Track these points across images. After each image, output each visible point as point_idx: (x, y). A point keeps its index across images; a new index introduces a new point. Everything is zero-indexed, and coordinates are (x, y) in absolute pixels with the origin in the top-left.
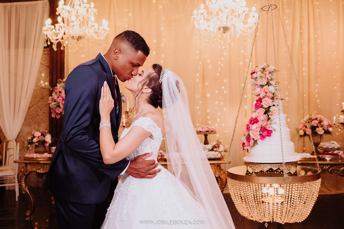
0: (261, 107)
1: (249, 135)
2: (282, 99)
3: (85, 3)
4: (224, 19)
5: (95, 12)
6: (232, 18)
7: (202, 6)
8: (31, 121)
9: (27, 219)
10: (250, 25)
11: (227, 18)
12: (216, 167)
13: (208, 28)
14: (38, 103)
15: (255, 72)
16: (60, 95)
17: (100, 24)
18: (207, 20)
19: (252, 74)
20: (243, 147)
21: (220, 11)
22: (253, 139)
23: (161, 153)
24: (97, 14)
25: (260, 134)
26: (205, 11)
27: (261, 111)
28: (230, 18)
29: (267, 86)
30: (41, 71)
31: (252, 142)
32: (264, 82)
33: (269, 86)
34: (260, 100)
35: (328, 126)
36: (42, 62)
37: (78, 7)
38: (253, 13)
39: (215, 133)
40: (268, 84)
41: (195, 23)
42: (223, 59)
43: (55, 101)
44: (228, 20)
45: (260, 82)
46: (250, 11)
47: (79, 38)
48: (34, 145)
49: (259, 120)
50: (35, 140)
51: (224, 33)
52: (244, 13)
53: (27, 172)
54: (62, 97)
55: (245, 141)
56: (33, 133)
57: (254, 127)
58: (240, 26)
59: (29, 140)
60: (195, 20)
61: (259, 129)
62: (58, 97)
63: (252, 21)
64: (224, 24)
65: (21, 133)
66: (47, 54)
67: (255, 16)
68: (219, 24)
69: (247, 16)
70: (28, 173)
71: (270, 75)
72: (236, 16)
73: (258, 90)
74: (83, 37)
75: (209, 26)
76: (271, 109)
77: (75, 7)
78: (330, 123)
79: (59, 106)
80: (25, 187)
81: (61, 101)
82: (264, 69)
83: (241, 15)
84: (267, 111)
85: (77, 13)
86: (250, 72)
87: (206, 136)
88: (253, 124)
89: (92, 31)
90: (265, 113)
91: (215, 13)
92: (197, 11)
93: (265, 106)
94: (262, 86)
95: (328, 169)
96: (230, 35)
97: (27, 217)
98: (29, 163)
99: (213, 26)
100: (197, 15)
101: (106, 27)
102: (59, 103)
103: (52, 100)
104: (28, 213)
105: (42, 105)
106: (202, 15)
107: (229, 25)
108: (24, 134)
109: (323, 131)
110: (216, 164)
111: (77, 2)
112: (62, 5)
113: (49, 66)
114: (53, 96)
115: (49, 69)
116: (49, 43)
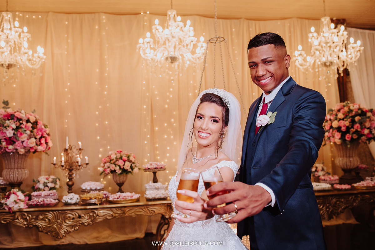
3: (17, 27)
4: (172, 49)
5: (28, 37)
6: (179, 48)
7: (148, 35)
10: (198, 55)
11: (175, 47)
12: (166, 208)
13: (155, 57)
17: (35, 51)
18: (154, 49)
21: (167, 40)
23: (105, 194)
24: (30, 39)
26: (152, 40)
28: (177, 47)
37: (9, 32)
38: (202, 43)
39: (165, 170)
41: (141, 52)
42: (171, 90)
44: (176, 50)
46: (198, 41)
47: (9, 66)
51: (172, 63)
52: (192, 43)
58: (188, 56)
60: (141, 49)
63: (200, 51)
64: (172, 54)
67: (203, 46)
68: (166, 54)
69: (195, 46)
72: (184, 46)
74: (15, 65)
75: (156, 55)
77: (5, 31)
83: (189, 45)
85: (7, 37)
87: (155, 173)
89: (25, 58)
91: (161, 42)
92: (143, 39)
96: (178, 66)
99: (160, 56)
100: (143, 43)
101: (41, 55)
106: (148, 44)
107: (177, 54)
110: (166, 203)
111: (7, 26)
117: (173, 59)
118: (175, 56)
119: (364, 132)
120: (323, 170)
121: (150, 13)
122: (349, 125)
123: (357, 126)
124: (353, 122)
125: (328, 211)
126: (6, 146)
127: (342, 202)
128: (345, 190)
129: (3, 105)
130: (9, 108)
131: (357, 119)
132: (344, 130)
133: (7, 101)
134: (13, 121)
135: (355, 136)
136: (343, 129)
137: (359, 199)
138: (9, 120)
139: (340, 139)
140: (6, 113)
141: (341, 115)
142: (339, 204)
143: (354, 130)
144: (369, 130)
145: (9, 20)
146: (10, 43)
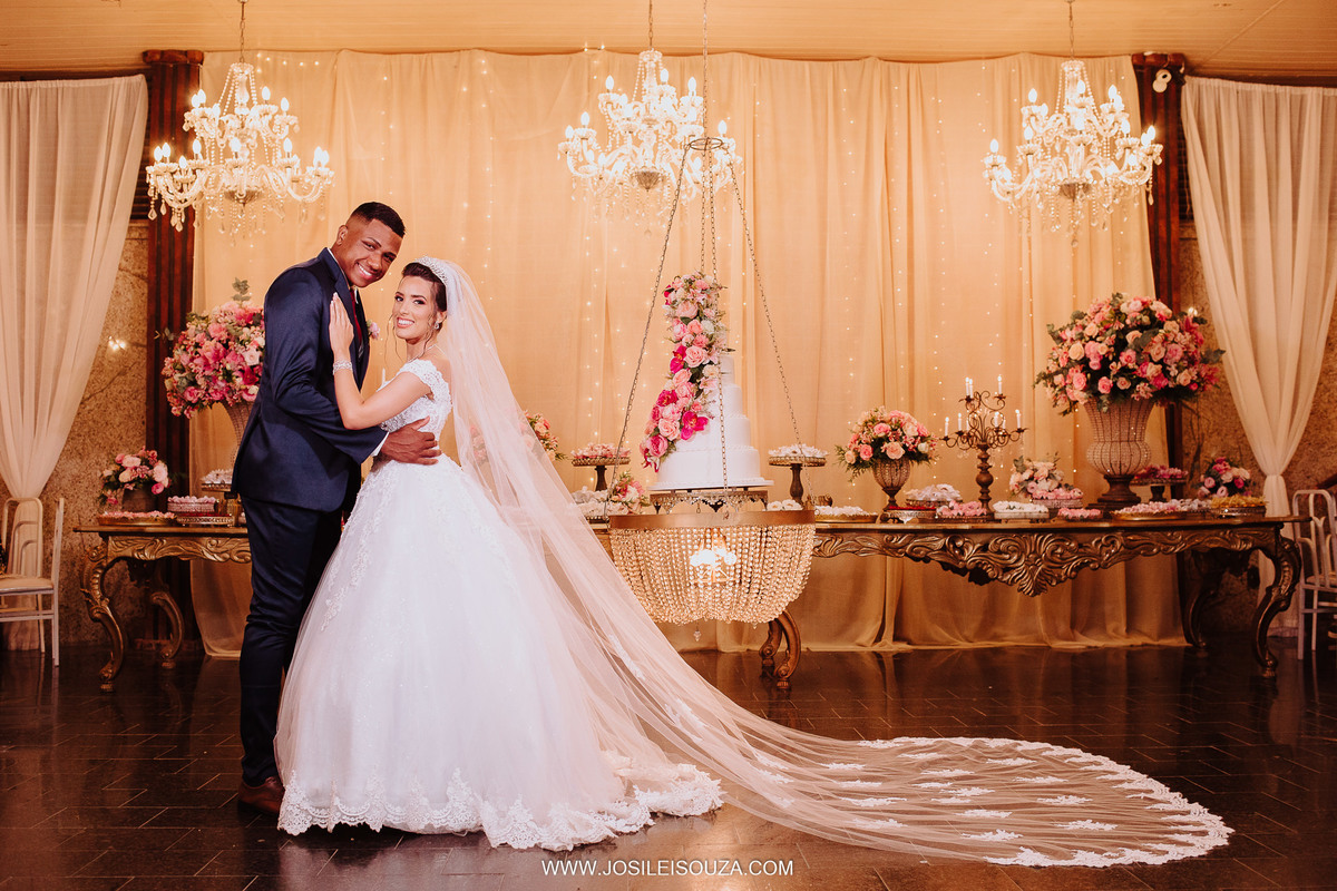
0: (683, 367)
1: (657, 429)
2: (729, 350)
3: (266, 102)
4: (647, 153)
5: (292, 123)
6: (666, 151)
8: (88, 441)
9: (104, 687)
11: (655, 150)
13: (608, 172)
14: (108, 386)
15: (673, 289)
16: (197, 353)
17: (306, 161)
19: (667, 293)
20: (646, 457)
21: (629, 132)
22: (666, 438)
24: (297, 128)
25: (682, 428)
26: (592, 131)
27: (684, 375)
28: (662, 149)
29: (697, 320)
30: (120, 290)
31: (663, 445)
32: (691, 311)
33: (701, 320)
34: (682, 351)
35: (916, 437)
36: (124, 263)
37: (245, 111)
39: (627, 463)
40: (700, 316)
41: (569, 162)
43: (182, 371)
44: (658, 156)
45: (682, 311)
47: (251, 196)
48: (120, 493)
49: (679, 395)
50: (125, 477)
51: (646, 189)
53: (106, 557)
54: (204, 357)
55: (649, 445)
56: (118, 458)
57: (668, 410)
59: (109, 477)
60: (568, 152)
61: (678, 416)
62: (192, 360)
65: (56, 480)
66: (140, 240)
70: (110, 560)
71: (705, 296)
73: (678, 328)
74: (260, 194)
75: (609, 168)
76: (707, 371)
77: (237, 111)
78: (925, 432)
79: (193, 383)
80: (102, 599)
81: (201, 370)
82: (690, 282)
84: (696, 376)
85: (243, 126)
86: (663, 288)
87: (601, 470)
88: (667, 404)
89: (286, 177)
90: (692, 380)
92: (574, 129)
93: (692, 365)
94: (686, 320)
95: (903, 547)
97: (104, 680)
98: (113, 534)
100: (573, 140)
101: (324, 171)
102: (194, 374)
103: (174, 368)
104: (107, 672)
105: (120, 392)
106: (585, 142)
108: (65, 482)
109: (902, 451)
111: (241, 97)
112: (202, 105)
113: (146, 275)
114: (176, 357)
115: (146, 285)
116: (163, 211)
117: (648, 179)
118: (654, 170)
119: (1144, 373)
120: (1050, 476)
121: (608, 50)
122: (1108, 353)
123: (1128, 355)
124: (1120, 345)
125: (1032, 573)
126: (243, 387)
127: (1071, 550)
128: (1083, 519)
129: (236, 292)
130: (247, 299)
131: (1130, 337)
132: (1095, 368)
133: (245, 282)
134: (258, 328)
135: (1123, 384)
136: (1094, 364)
137: (1118, 544)
138: (249, 326)
139: (1084, 390)
140: (243, 312)
141: (1092, 329)
142: (1061, 554)
143: (1120, 365)
144: (1160, 367)
145: (248, 82)
146: (249, 140)
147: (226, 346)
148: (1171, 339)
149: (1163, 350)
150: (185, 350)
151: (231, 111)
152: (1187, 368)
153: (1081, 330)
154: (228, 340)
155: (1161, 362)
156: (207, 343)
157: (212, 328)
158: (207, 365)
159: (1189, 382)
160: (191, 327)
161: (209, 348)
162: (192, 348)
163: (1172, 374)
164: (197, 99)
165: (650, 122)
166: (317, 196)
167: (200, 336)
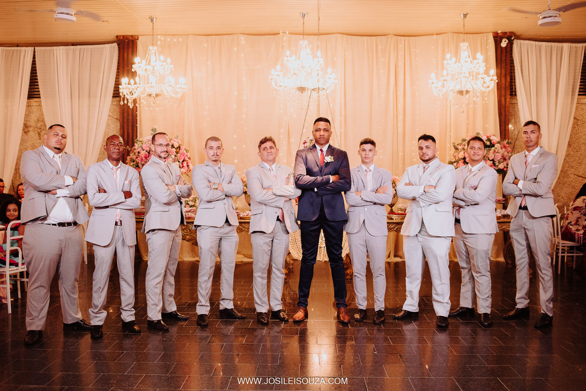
3: (162, 61)
5: (171, 67)
7: (279, 67)
15: (306, 142)
24: (173, 69)
26: (281, 73)
30: (109, 124)
36: (111, 114)
37: (154, 64)
38: (329, 75)
41: (273, 83)
43: (134, 162)
47: (157, 95)
51: (302, 92)
54: (141, 157)
60: (273, 79)
62: (137, 158)
64: (300, 85)
66: (116, 105)
68: (297, 84)
74: (160, 95)
77: (151, 64)
81: (140, 162)
92: (274, 71)
95: (393, 228)
100: (274, 75)
101: (183, 86)
102: (137, 163)
103: (130, 160)
111: (153, 58)
112: (139, 63)
113: (119, 118)
114: (131, 156)
115: (119, 122)
116: (126, 102)
117: (302, 89)
118: (304, 86)
121: (289, 33)
133: (155, 129)
144: (492, 162)
145: (155, 53)
146: (156, 75)
147: (149, 153)
148: (496, 151)
149: (493, 156)
150: (135, 154)
151: (149, 64)
152: (503, 162)
153: (464, 147)
154: (150, 151)
155: (493, 160)
156: (142, 152)
157: (144, 146)
158: (142, 160)
159: (503, 167)
160: (136, 146)
161: (143, 153)
162: (137, 154)
163: (496, 165)
164: (137, 60)
165: (303, 67)
166: (181, 95)
167: (140, 149)
